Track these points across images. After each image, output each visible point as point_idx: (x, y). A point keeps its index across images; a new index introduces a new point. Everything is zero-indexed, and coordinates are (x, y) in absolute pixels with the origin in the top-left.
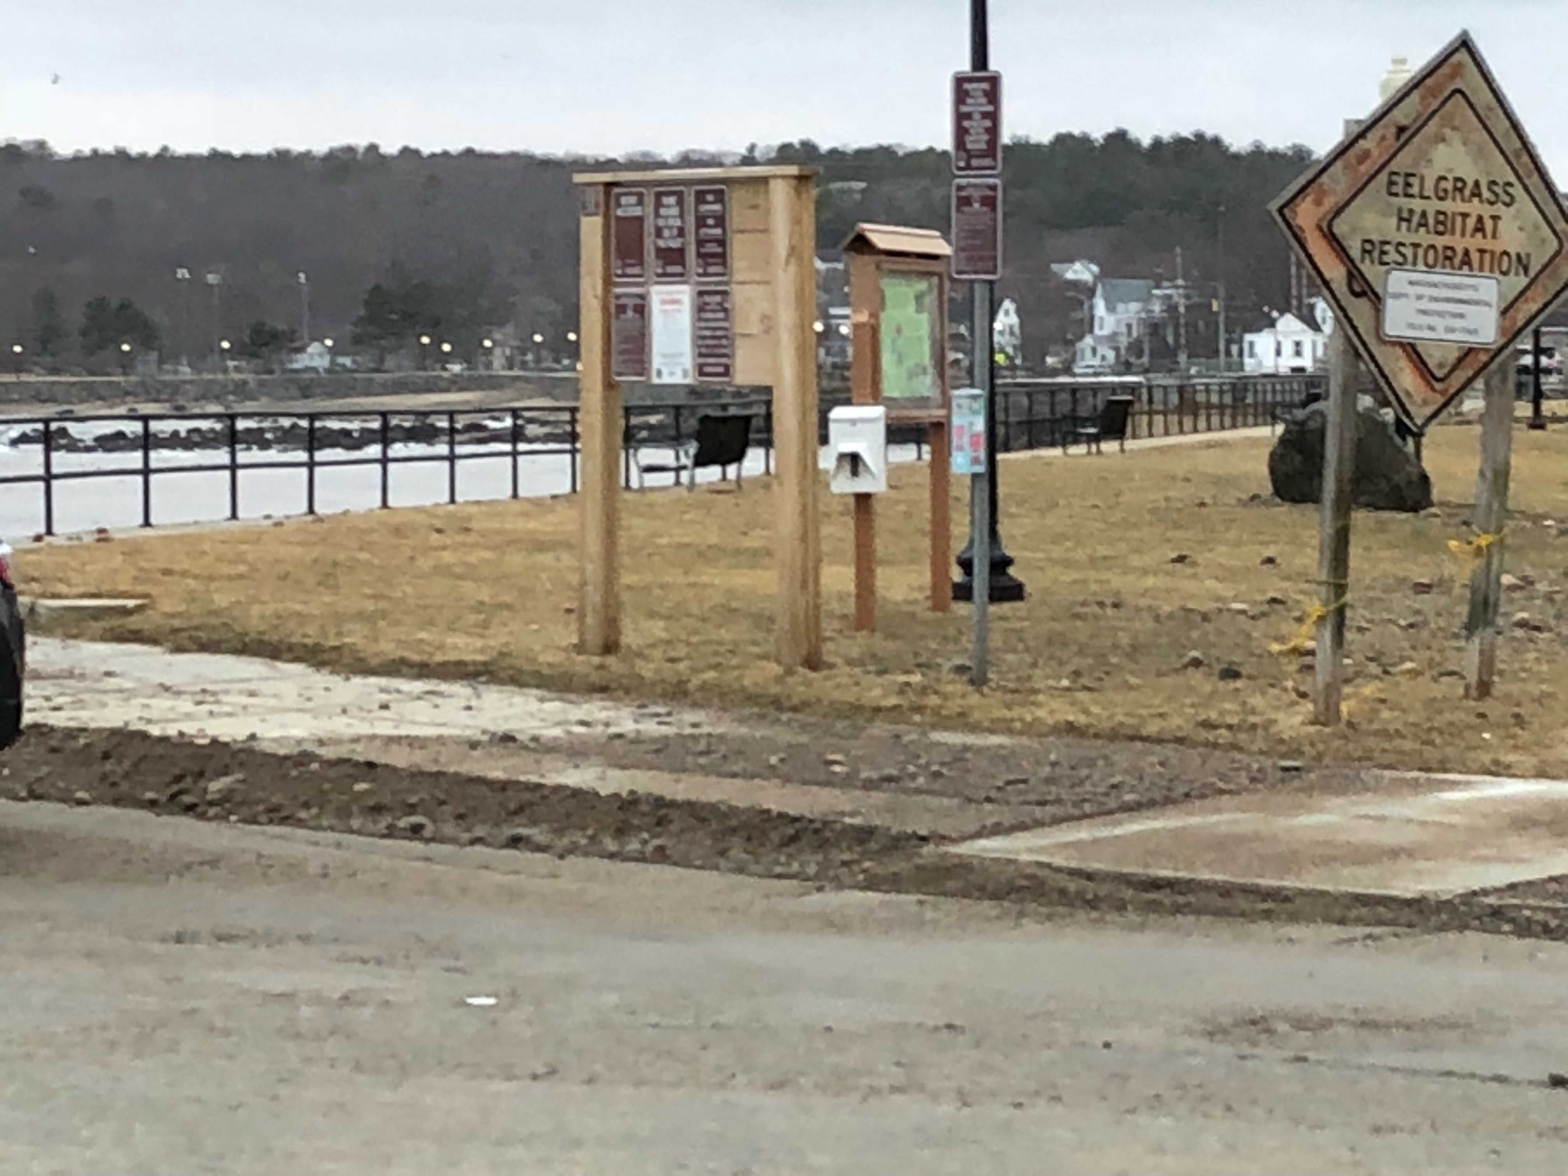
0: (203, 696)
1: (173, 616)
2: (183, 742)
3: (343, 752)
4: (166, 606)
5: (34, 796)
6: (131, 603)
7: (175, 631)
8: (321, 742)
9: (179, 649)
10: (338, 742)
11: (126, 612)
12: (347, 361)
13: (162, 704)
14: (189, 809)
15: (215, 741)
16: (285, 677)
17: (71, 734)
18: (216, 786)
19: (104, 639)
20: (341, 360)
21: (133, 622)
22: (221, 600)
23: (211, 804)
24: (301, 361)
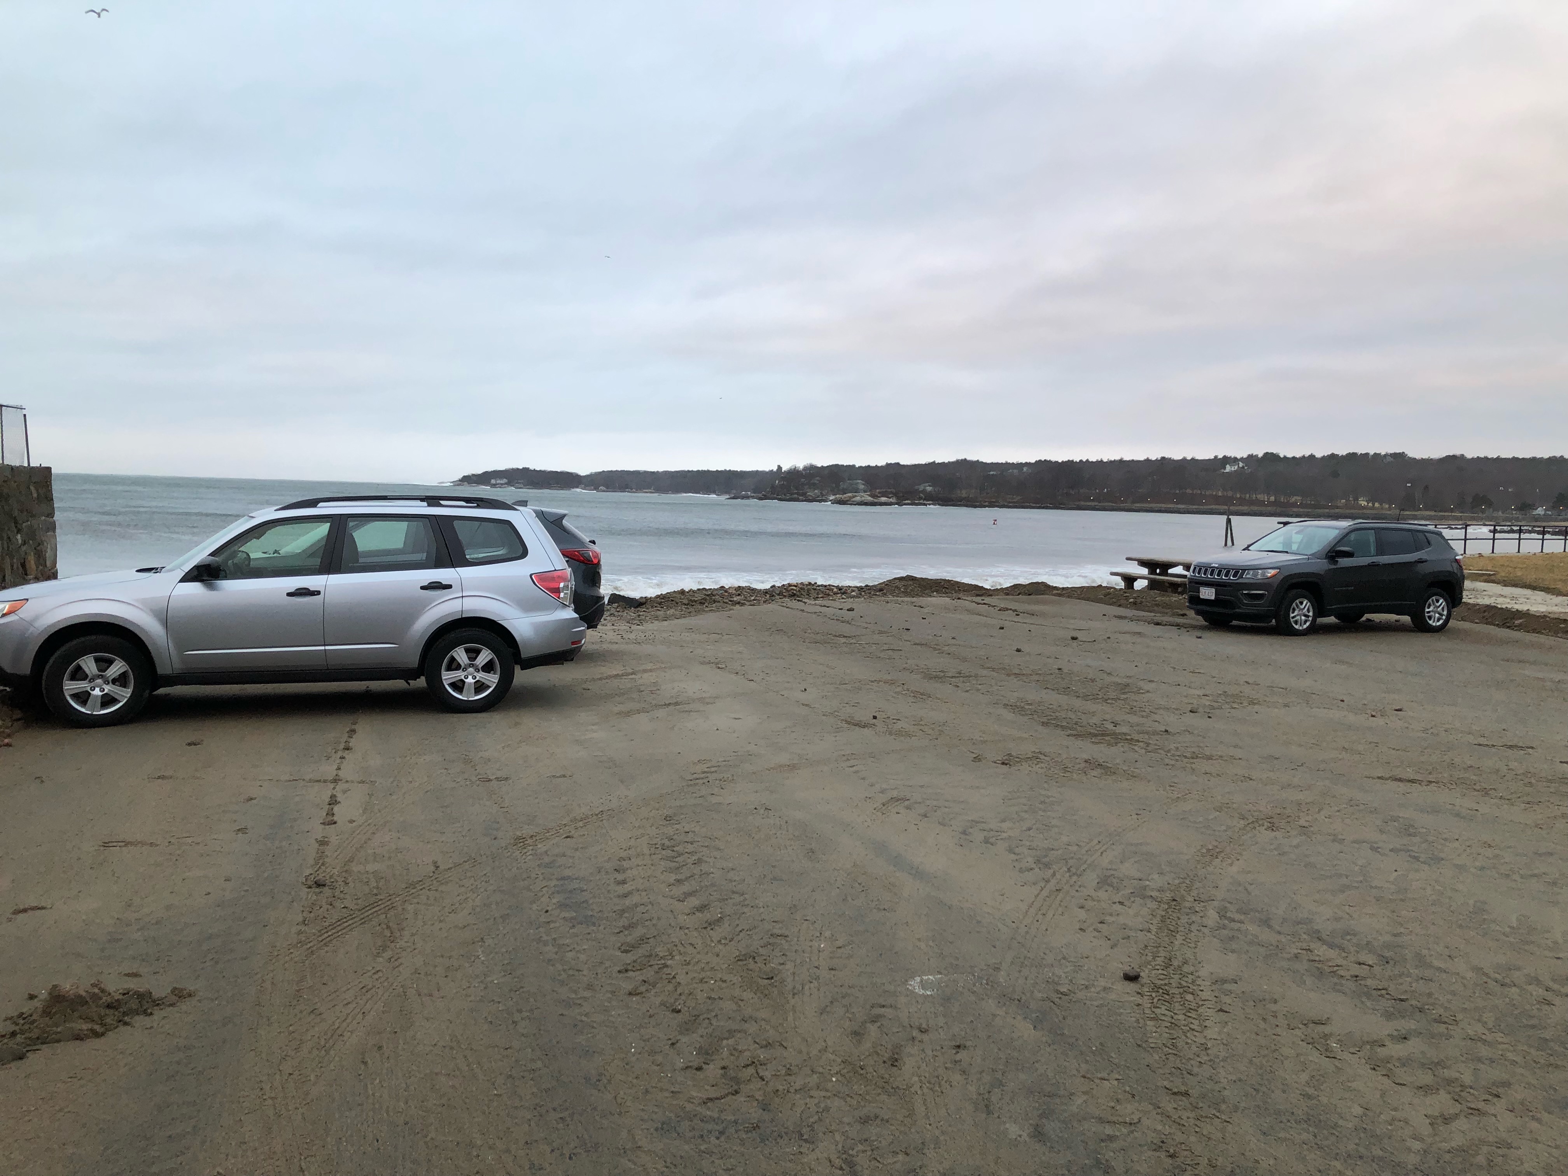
0: (1512, 599)
1: (1504, 577)
2: (1507, 610)
3: (1556, 616)
4: (1503, 574)
5: (1463, 620)
6: (1492, 573)
7: (1504, 581)
8: (1549, 613)
9: (1505, 586)
10: (1555, 613)
11: (1490, 575)
12: (1550, 513)
13: (1500, 600)
14: (1508, 627)
15: (1517, 610)
16: (1538, 595)
17: (1474, 605)
18: (1517, 622)
19: (1485, 582)
20: (1548, 512)
21: (1493, 578)
22: (1519, 574)
23: (1515, 626)
24: (1535, 512)
